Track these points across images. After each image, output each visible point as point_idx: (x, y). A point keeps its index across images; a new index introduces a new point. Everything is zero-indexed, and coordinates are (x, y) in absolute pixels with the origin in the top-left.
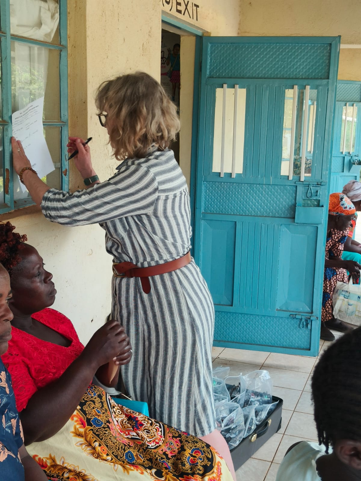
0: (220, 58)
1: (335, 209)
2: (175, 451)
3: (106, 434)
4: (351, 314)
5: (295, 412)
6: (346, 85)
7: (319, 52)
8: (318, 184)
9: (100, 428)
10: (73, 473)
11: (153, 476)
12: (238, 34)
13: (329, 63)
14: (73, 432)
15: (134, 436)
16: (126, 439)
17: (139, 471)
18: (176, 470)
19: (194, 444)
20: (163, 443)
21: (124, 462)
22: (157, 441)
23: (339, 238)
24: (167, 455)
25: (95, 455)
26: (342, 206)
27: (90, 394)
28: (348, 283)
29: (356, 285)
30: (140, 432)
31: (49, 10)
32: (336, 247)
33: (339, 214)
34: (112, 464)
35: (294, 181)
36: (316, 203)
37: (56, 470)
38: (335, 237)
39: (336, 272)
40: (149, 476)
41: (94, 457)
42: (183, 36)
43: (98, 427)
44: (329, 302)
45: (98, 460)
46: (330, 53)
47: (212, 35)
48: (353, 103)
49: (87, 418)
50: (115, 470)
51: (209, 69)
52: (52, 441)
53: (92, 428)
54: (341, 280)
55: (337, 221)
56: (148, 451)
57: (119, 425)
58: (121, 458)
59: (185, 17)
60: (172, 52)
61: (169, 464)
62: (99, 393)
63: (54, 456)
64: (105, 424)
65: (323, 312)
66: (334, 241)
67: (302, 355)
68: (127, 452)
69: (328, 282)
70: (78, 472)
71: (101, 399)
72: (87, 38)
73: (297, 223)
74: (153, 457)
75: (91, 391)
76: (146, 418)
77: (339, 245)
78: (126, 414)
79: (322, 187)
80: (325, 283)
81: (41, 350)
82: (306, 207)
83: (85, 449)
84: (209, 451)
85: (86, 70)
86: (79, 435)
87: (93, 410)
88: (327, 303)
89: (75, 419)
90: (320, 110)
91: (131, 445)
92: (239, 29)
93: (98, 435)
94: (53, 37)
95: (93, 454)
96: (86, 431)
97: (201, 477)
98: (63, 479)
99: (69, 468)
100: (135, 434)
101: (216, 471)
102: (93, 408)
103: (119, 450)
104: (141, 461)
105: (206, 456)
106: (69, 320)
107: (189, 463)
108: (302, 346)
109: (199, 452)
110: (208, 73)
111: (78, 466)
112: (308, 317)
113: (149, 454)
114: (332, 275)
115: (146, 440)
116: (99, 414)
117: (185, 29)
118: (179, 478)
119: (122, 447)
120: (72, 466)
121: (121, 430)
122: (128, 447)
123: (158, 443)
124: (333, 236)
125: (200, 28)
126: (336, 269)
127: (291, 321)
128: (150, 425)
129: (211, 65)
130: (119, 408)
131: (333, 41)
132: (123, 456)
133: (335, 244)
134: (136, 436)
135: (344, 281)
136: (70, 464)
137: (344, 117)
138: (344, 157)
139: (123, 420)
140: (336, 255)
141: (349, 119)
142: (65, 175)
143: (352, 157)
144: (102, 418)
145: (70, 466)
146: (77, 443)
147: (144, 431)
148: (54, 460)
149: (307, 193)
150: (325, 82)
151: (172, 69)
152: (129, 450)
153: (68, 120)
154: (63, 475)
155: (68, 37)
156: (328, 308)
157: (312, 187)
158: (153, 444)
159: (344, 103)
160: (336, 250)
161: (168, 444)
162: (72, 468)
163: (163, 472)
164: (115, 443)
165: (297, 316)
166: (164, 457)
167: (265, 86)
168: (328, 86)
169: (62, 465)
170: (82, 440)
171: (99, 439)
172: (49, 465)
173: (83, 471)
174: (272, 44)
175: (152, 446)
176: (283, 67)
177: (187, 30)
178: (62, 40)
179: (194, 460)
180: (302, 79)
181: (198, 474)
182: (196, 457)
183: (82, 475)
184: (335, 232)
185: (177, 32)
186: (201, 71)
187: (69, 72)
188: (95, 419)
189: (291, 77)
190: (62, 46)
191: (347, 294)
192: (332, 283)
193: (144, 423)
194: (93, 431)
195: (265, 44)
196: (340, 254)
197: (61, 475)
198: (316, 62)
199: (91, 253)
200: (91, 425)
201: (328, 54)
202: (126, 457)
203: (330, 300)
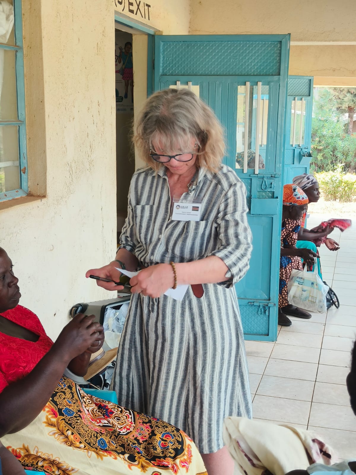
0: (173, 56)
1: (289, 199)
2: (146, 436)
3: (78, 422)
4: (304, 300)
5: (256, 395)
6: (294, 80)
7: (269, 49)
8: (272, 177)
9: (72, 417)
10: (47, 462)
11: (126, 461)
12: (189, 32)
13: (280, 60)
14: (45, 422)
15: (105, 423)
16: (97, 427)
17: (113, 457)
18: (148, 454)
19: (164, 428)
20: (134, 429)
21: (97, 449)
22: (128, 427)
23: (293, 227)
24: (138, 441)
25: (69, 443)
26: (295, 196)
27: (60, 386)
28: (302, 270)
29: (310, 272)
30: (111, 420)
31: (3, 11)
32: (290, 236)
33: (293, 204)
34: (86, 451)
35: (249, 174)
36: (271, 195)
37: (30, 459)
38: (290, 227)
39: (291, 260)
40: (123, 461)
41: (67, 445)
42: (135, 34)
43: (70, 417)
44: (286, 289)
45: (71, 448)
46: (281, 50)
47: (164, 34)
48: (301, 97)
49: (59, 409)
50: (89, 457)
51: (162, 67)
52: (24, 432)
53: (64, 418)
54: (296, 267)
55: (291, 211)
56: (120, 437)
57: (90, 414)
58: (94, 445)
59: (138, 17)
60: (124, 51)
61: (141, 449)
62: (69, 384)
63: (28, 446)
64: (77, 413)
65: (280, 299)
66: (288, 230)
67: (261, 340)
68: (99, 439)
69: (283, 270)
70: (52, 460)
71: (71, 390)
72: (43, 38)
73: (253, 214)
74: (125, 443)
75: (61, 383)
76: (115, 406)
77: (293, 234)
78: (95, 404)
79: (276, 179)
80: (281, 271)
81: (10, 345)
82: (261, 198)
83: (58, 438)
84: (179, 435)
85: (42, 70)
86: (52, 425)
87: (64, 401)
88: (283, 290)
89: (47, 409)
90: (272, 105)
91: (103, 433)
92: (189, 27)
93: (70, 424)
94: (9, 38)
95: (66, 442)
96: (58, 420)
97: (172, 460)
98: (37, 467)
99: (43, 456)
100: (106, 422)
101: (186, 453)
102: (64, 399)
103: (91, 437)
104: (114, 447)
105: (176, 439)
106: (35, 315)
107: (161, 447)
108: (261, 332)
109: (169, 436)
110: (161, 71)
111: (52, 455)
112: (266, 304)
113: (121, 440)
114: (287, 263)
115: (117, 427)
116: (70, 404)
117: (137, 28)
118: (152, 461)
119: (94, 435)
120: (46, 455)
121: (92, 419)
122: (100, 434)
123: (129, 429)
124: (287, 225)
125: (152, 27)
126: (291, 257)
127: (249, 308)
128: (120, 412)
129: (163, 63)
130: (89, 398)
131: (283, 39)
132: (96, 443)
133: (289, 234)
134: (108, 424)
135: (299, 268)
136: (44, 452)
137: (293, 111)
138: (294, 150)
139: (94, 409)
140: (290, 243)
141: (299, 112)
142: (24, 173)
143: (302, 149)
144: (74, 408)
145: (43, 455)
146: (50, 432)
147: (114, 418)
148: (27, 450)
149: (262, 185)
150: (276, 78)
151: (123, 67)
152: (101, 437)
153: (25, 118)
154: (37, 464)
155: (23, 37)
156: (284, 294)
157: (266, 180)
158: (124, 430)
159: (292, 98)
160: (290, 239)
161: (138, 430)
162: (46, 457)
163: (136, 457)
164: (87, 431)
165: (255, 304)
166: (136, 442)
167: (218, 82)
168: (279, 82)
169: (36, 454)
170: (54, 429)
171: (72, 428)
172: (23, 454)
173: (57, 459)
174: (223, 42)
175: (123, 433)
176: (234, 64)
177: (139, 29)
178: (17, 41)
179: (165, 444)
180: (254, 75)
181: (170, 457)
182: (167, 441)
183: (56, 463)
184: (289, 222)
185: (129, 31)
186: (154, 68)
187: (25, 72)
188: (67, 409)
189: (243, 74)
190: (18, 46)
191: (302, 281)
192: (288, 271)
193: (114, 411)
194: (65, 420)
195: (217, 42)
196: (294, 243)
197: (35, 464)
198: (267, 59)
199: (52, 249)
200: (63, 415)
201: (278, 51)
202: (98, 444)
203: (286, 287)
